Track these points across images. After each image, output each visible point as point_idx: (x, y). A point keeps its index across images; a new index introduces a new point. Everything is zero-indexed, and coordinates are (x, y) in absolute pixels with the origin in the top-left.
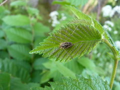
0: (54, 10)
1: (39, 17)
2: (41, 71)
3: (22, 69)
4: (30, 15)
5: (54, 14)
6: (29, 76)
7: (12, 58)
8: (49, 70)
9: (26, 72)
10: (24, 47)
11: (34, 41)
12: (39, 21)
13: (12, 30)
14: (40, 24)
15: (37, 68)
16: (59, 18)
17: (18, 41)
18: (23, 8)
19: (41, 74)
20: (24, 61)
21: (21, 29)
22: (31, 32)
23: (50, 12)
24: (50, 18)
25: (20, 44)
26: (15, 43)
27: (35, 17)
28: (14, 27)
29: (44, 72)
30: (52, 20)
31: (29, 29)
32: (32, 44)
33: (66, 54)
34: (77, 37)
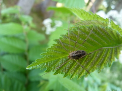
0: (47, 18)
1: (32, 25)
2: (38, 82)
3: (17, 82)
4: (23, 23)
5: (47, 22)
6: (24, 89)
7: (4, 70)
8: (47, 81)
9: (21, 85)
10: (17, 57)
11: (28, 50)
12: (32, 29)
13: (4, 40)
14: (34, 32)
15: (33, 79)
16: (53, 25)
17: (11, 51)
18: (15, 17)
19: (39, 86)
20: (18, 72)
21: (14, 38)
22: (25, 41)
23: (43, 19)
24: (43, 26)
25: (13, 54)
26: (8, 54)
27: (28, 25)
28: (6, 36)
29: (42, 83)
30: (46, 28)
31: (23, 38)
32: (26, 53)
33: (78, 67)
34: (91, 42)
